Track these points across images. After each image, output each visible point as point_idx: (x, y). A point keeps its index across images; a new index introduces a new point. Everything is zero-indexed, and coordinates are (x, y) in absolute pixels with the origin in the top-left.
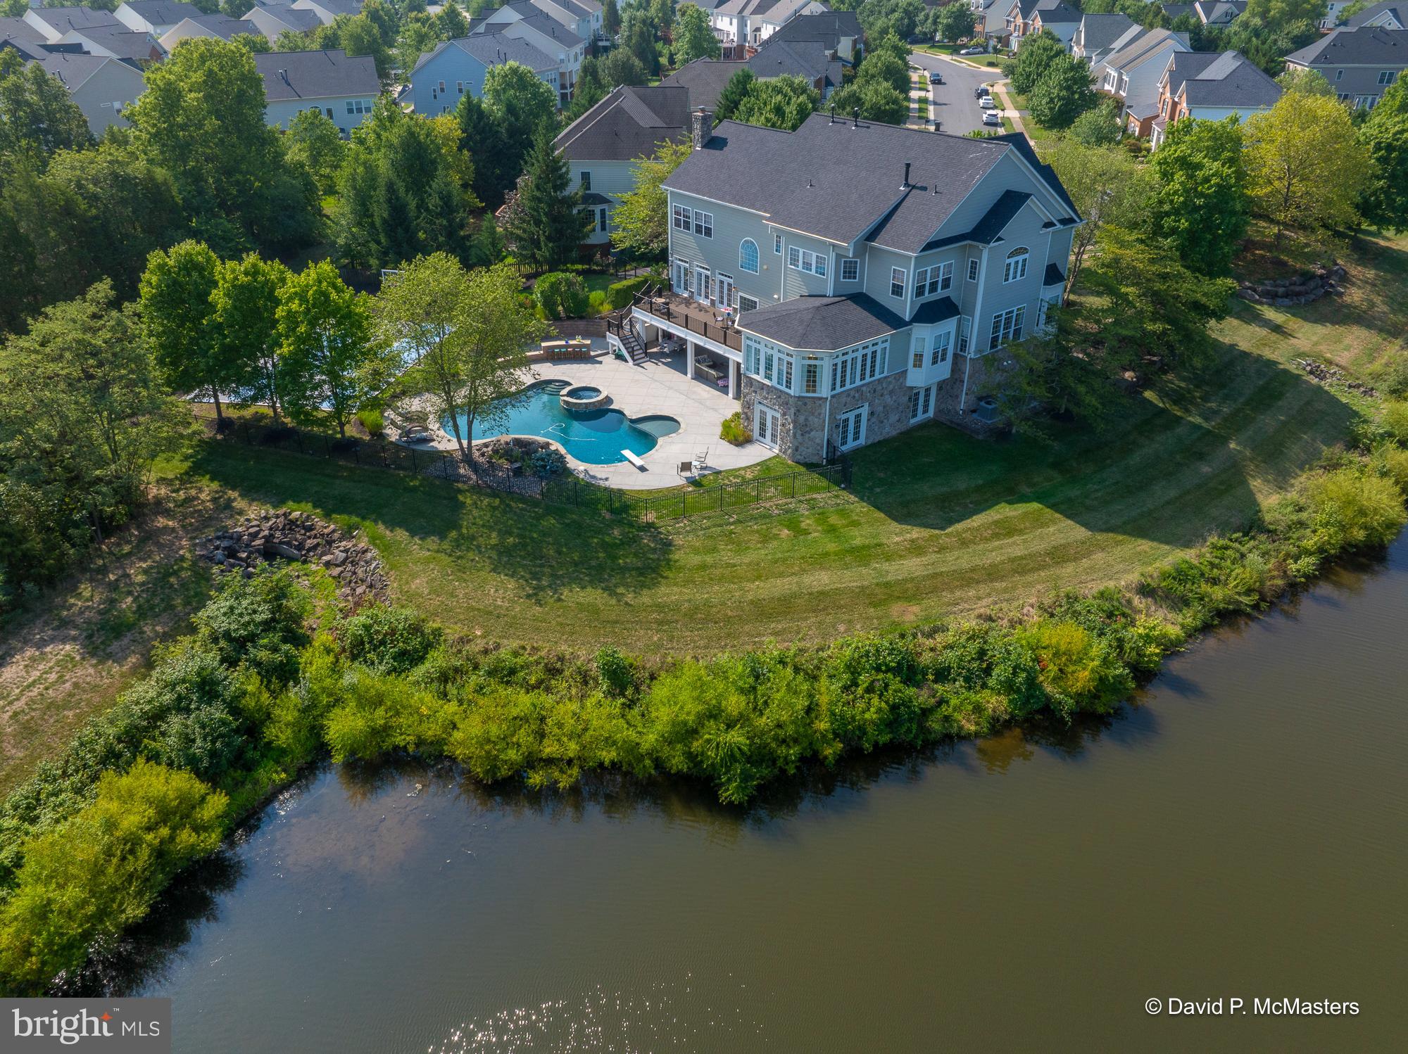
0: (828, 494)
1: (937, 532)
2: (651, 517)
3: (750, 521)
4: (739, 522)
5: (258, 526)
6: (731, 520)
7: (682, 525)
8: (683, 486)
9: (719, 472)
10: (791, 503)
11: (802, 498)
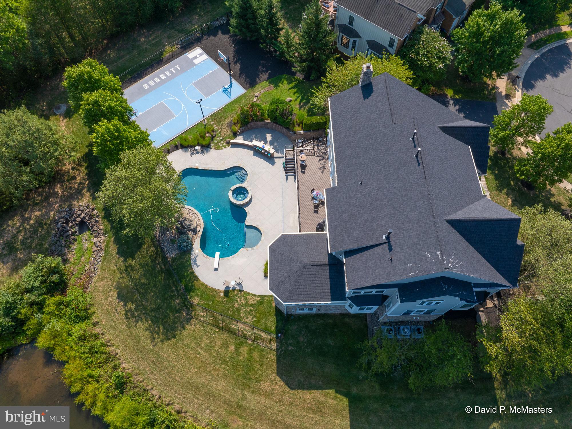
0: (269, 337)
1: (288, 390)
2: (196, 301)
3: (226, 331)
4: (222, 329)
5: (82, 211)
6: (221, 325)
7: (202, 314)
8: (220, 291)
9: (241, 291)
10: (250, 332)
11: (256, 332)
